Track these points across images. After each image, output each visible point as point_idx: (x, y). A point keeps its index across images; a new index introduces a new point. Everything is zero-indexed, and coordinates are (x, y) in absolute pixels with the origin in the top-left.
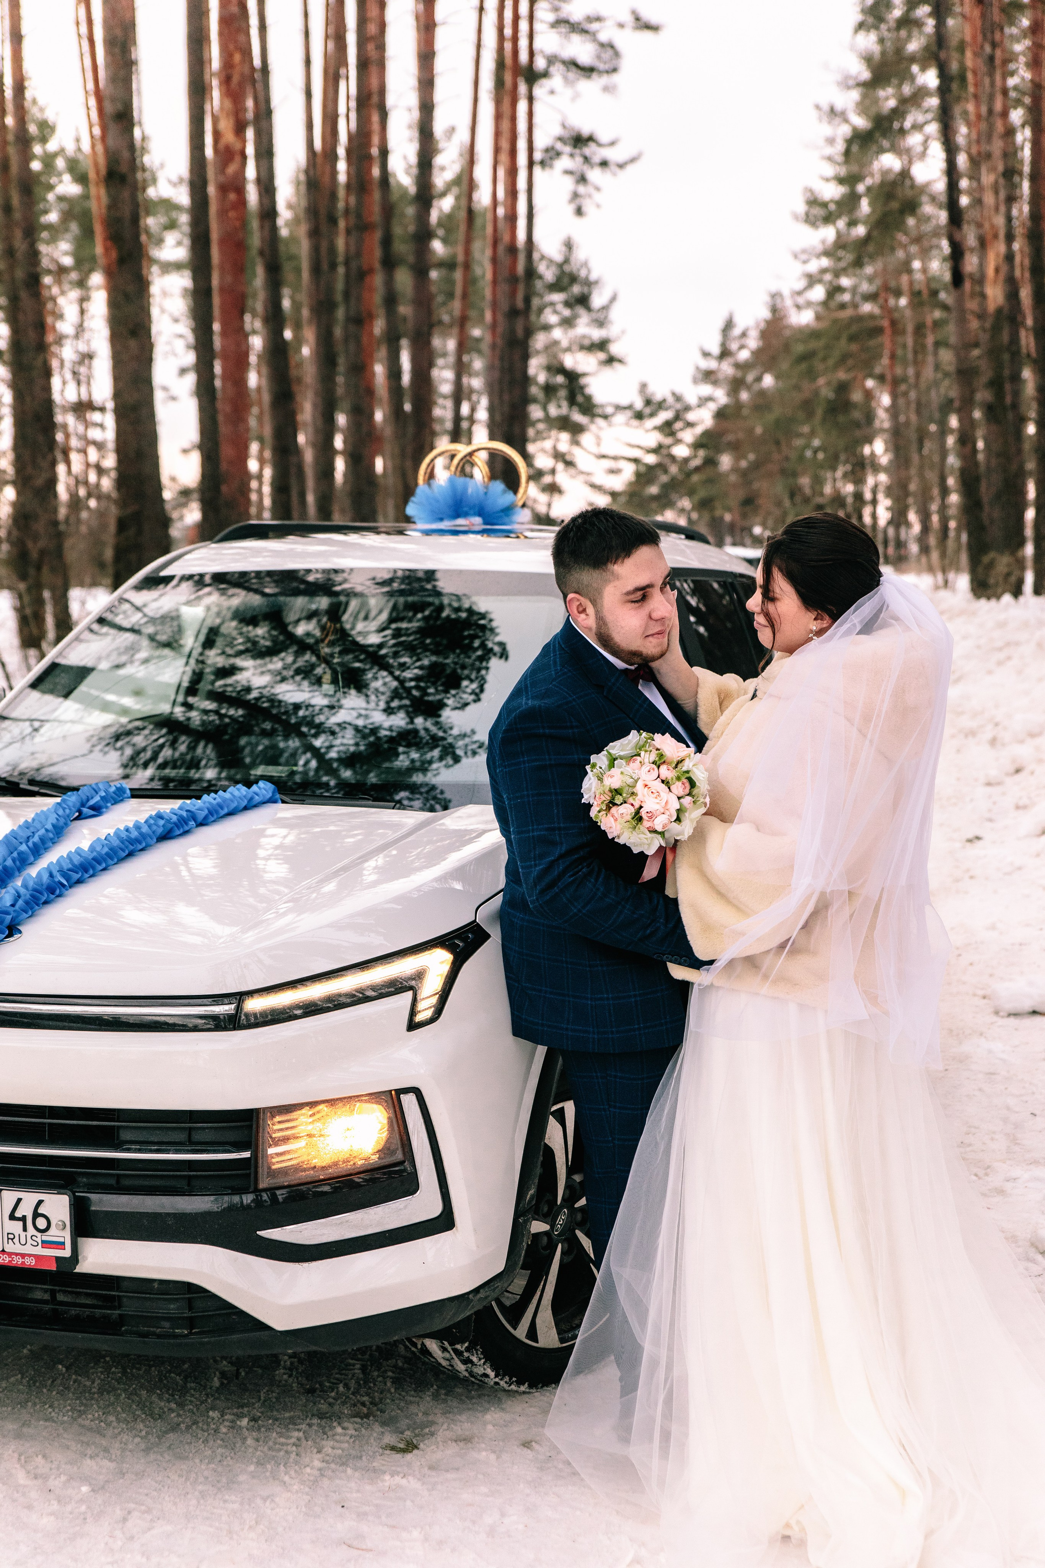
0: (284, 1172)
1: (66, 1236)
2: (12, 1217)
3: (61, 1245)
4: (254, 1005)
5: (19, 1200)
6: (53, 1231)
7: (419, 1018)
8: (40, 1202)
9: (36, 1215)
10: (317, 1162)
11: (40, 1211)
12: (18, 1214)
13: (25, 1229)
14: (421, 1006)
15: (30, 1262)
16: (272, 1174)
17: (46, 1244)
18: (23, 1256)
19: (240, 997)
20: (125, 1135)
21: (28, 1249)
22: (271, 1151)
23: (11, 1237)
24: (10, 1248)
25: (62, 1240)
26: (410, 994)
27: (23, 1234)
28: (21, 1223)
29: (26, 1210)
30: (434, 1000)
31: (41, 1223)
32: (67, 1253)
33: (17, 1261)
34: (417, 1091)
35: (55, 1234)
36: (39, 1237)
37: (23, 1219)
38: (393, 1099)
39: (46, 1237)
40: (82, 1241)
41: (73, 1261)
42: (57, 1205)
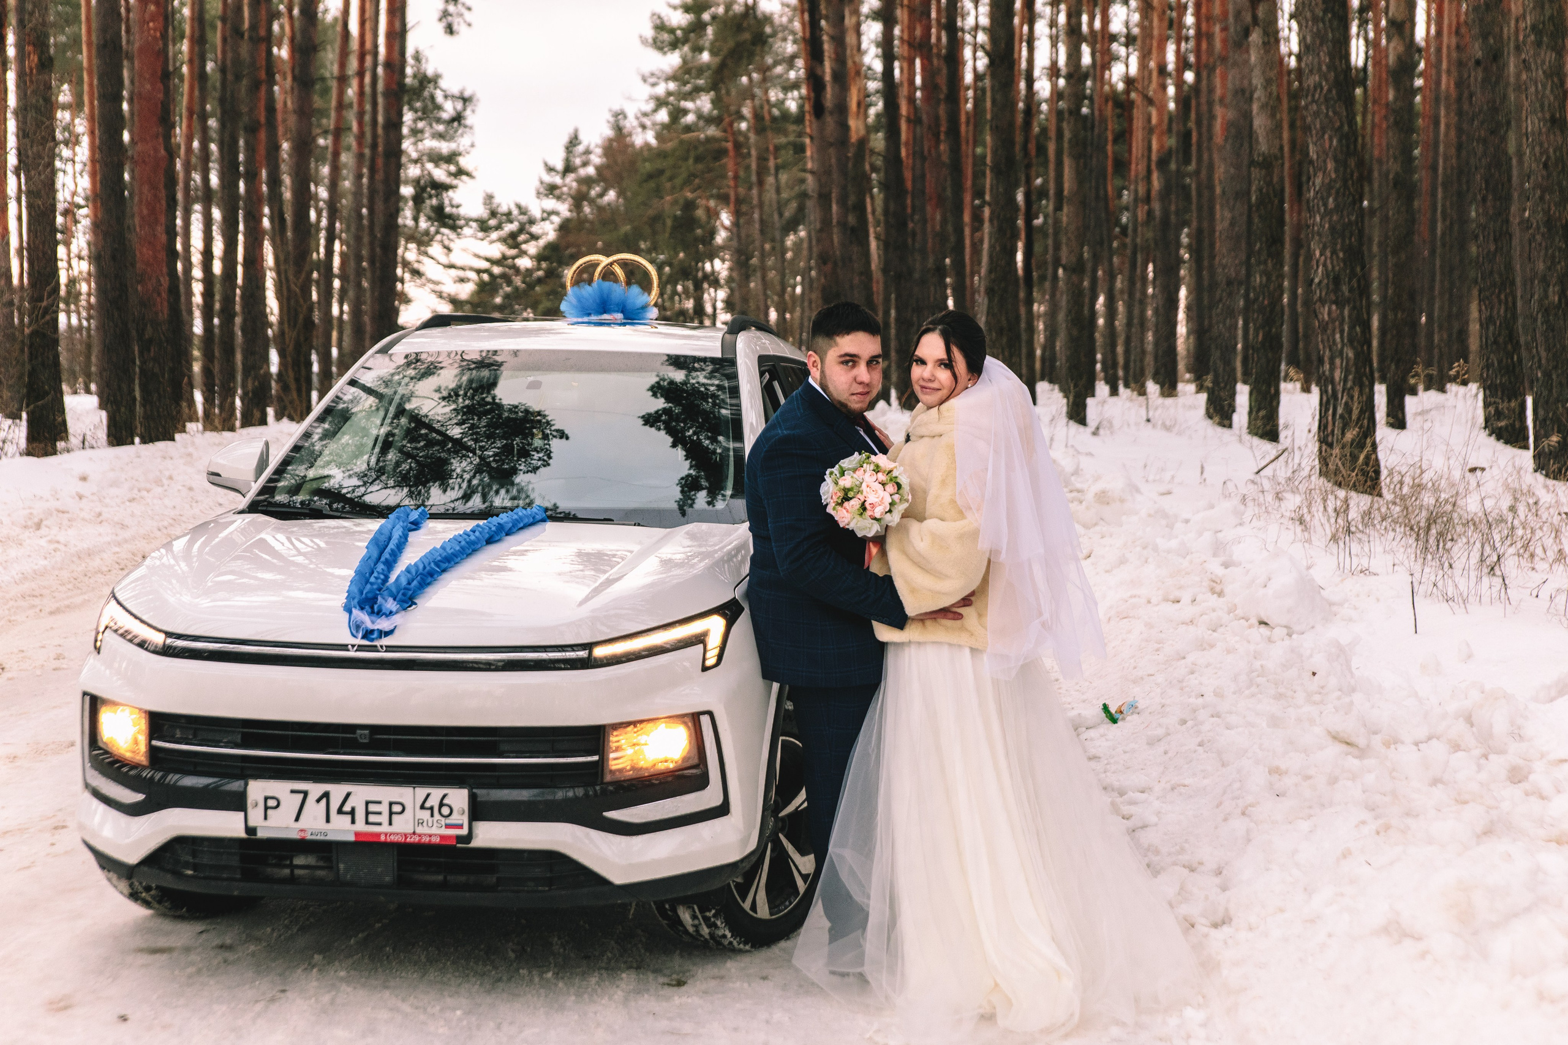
0: (620, 771)
1: (465, 820)
2: (422, 807)
3: (460, 827)
4: (599, 652)
5: (428, 795)
6: (455, 816)
7: (709, 663)
8: (445, 796)
9: (441, 805)
10: (642, 764)
11: (446, 801)
12: (427, 805)
13: (432, 815)
14: (708, 655)
15: (436, 840)
16: (611, 771)
17: (448, 826)
18: (430, 836)
19: (589, 646)
20: (504, 747)
21: (435, 830)
22: (612, 755)
23: (421, 823)
24: (419, 830)
25: (460, 822)
26: (701, 646)
27: (430, 820)
28: (429, 812)
29: (433, 801)
30: (716, 651)
31: (445, 811)
32: (464, 831)
33: (426, 840)
34: (710, 714)
35: (455, 819)
36: (443, 821)
37: (431, 808)
38: (694, 719)
39: (449, 821)
40: (475, 824)
41: (469, 838)
42: (459, 798)
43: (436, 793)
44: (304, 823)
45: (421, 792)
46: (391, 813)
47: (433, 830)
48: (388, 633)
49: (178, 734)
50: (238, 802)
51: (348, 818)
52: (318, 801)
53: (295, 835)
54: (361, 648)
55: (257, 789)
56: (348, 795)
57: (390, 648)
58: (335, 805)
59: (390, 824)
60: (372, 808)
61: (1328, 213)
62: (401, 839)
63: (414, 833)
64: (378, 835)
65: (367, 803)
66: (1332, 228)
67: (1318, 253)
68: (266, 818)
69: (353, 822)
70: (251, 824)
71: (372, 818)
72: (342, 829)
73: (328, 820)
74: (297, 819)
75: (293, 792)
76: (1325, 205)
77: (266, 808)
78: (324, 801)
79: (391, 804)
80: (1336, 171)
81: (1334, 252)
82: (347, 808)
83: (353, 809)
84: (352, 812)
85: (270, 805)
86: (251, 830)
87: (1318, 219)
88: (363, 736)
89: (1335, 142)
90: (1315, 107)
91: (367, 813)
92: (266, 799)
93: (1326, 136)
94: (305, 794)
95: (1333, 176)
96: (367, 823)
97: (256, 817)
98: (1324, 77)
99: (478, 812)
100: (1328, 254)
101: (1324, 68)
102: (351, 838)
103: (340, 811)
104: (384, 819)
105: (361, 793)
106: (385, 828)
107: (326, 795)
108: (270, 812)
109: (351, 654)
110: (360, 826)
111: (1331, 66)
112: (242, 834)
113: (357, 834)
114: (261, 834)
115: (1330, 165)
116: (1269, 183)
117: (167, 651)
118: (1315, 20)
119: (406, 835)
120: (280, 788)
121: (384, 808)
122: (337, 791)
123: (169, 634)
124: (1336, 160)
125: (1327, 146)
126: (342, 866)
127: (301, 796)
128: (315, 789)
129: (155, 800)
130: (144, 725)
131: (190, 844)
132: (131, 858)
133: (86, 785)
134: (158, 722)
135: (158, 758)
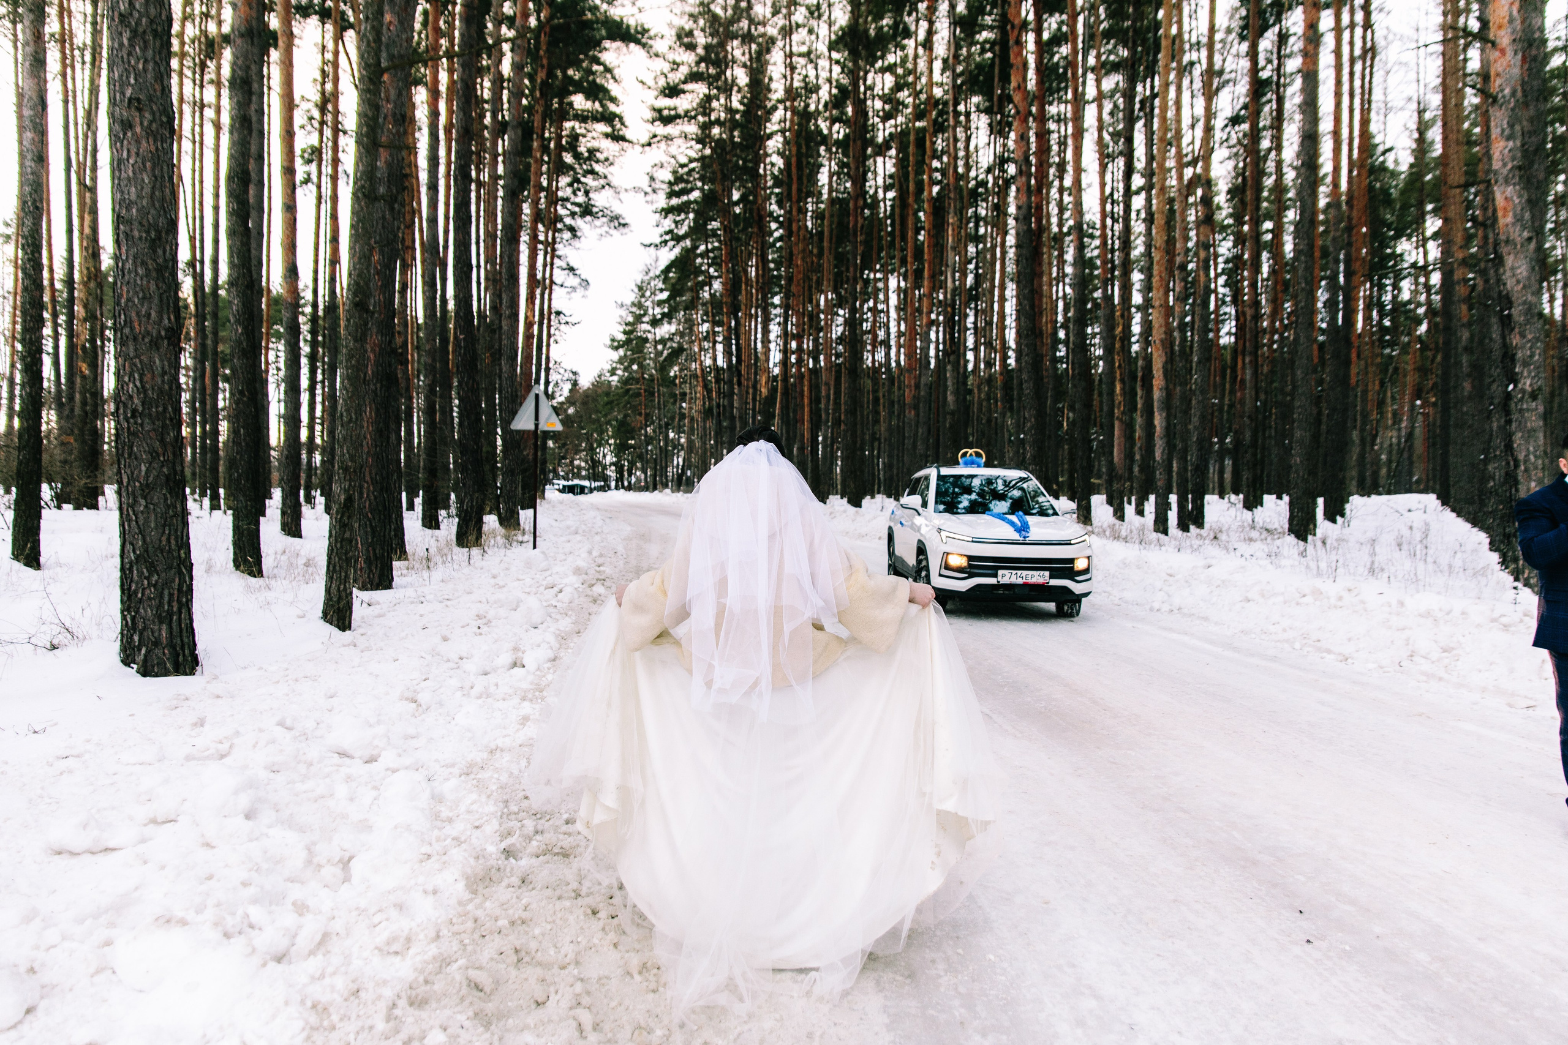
6: (1046, 578)
12: (1040, 575)
20: (1055, 563)
23: (1038, 579)
25: (1047, 580)
27: (1040, 579)
28: (1040, 577)
29: (1044, 575)
33: (1039, 583)
36: (1044, 579)
38: (1088, 558)
40: (1051, 580)
41: (1048, 583)
42: (1047, 573)
43: (1042, 573)
44: (1011, 580)
45: (1038, 572)
46: (1032, 577)
47: (1041, 581)
48: (1029, 537)
49: (976, 561)
50: (996, 576)
51: (1021, 579)
53: (1009, 582)
54: (1022, 540)
55: (1000, 572)
56: (1022, 573)
57: (1030, 541)
62: (1034, 583)
63: (1037, 582)
65: (1026, 575)
68: (1002, 579)
72: (1020, 581)
73: (1017, 579)
74: (1009, 579)
78: (1016, 575)
79: (1032, 575)
84: (1023, 577)
85: (1003, 576)
86: (999, 582)
88: (1023, 560)
91: (1026, 577)
92: (1002, 574)
94: (1012, 573)
96: (1026, 579)
97: (1000, 579)
99: (1051, 577)
102: (1022, 583)
103: (1020, 577)
104: (1030, 579)
105: (1025, 573)
106: (1030, 581)
107: (1017, 573)
110: (1024, 580)
112: (997, 583)
113: (1024, 582)
114: (1001, 583)
117: (973, 542)
120: (1006, 572)
121: (1030, 576)
122: (1019, 572)
123: (972, 538)
126: (1017, 590)
127: (1010, 574)
128: (1014, 572)
129: (971, 576)
130: (965, 559)
131: (978, 587)
132: (964, 590)
133: (940, 575)
134: (971, 558)
135: (970, 566)
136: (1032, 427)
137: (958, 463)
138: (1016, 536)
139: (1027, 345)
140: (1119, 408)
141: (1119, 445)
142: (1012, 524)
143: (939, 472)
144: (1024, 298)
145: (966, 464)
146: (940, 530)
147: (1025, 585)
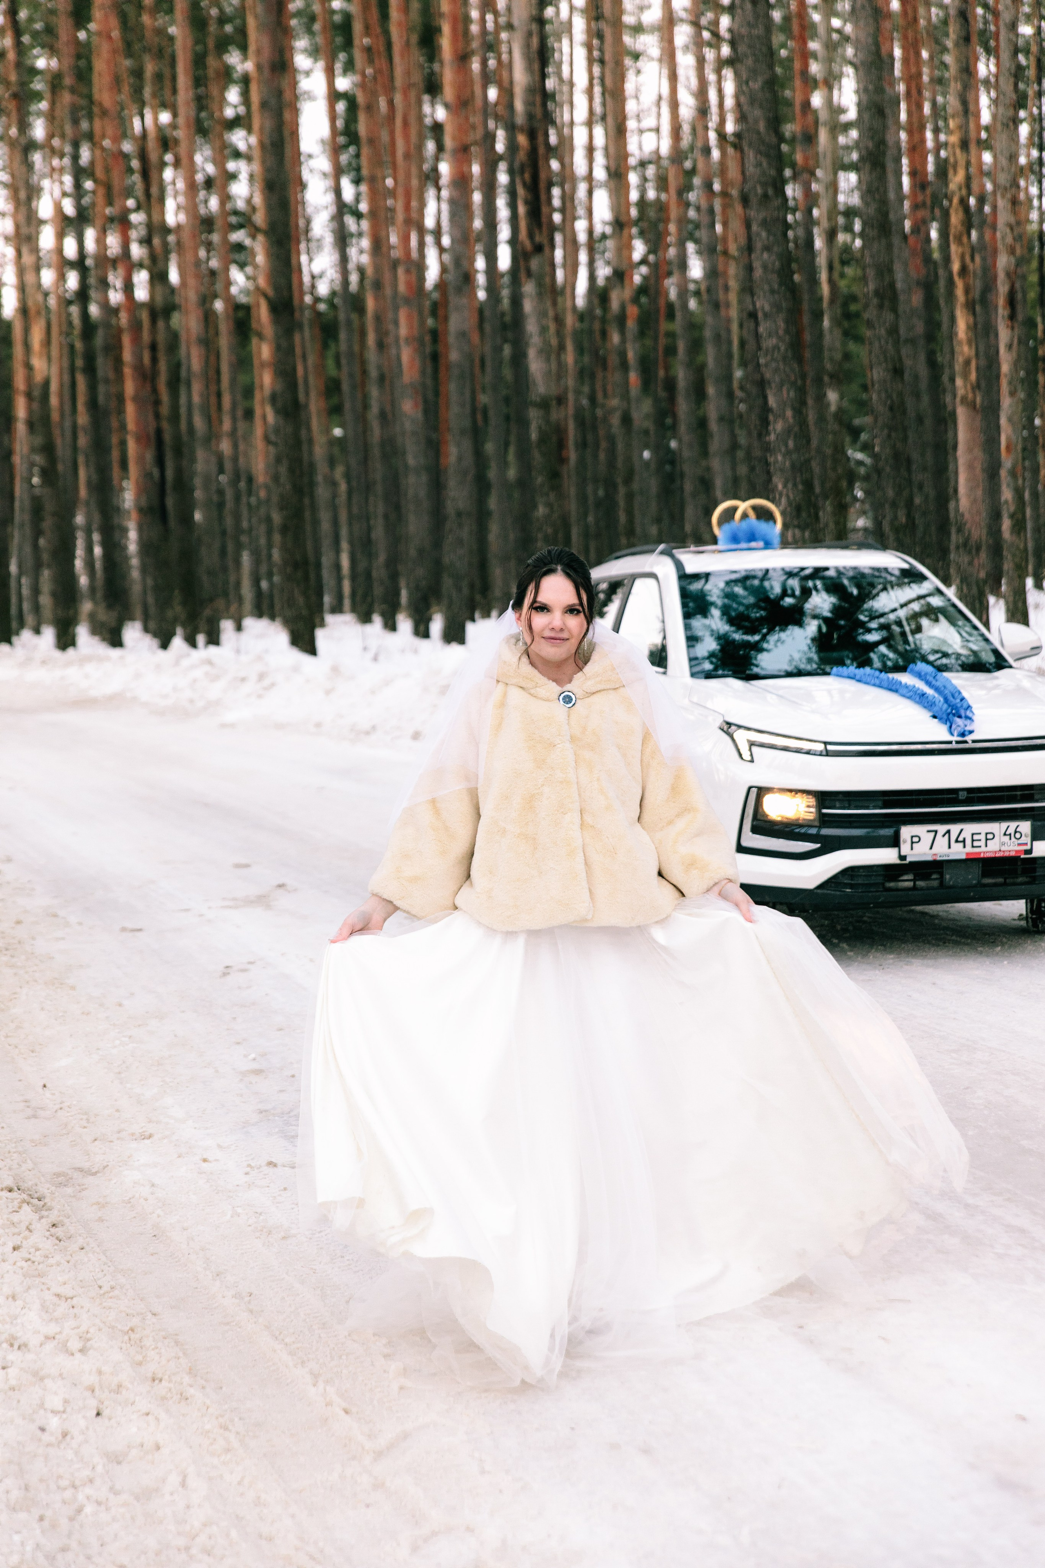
1: (1029, 840)
2: (1005, 834)
3: (1026, 844)
5: (1008, 827)
6: (1023, 838)
8: (1018, 827)
9: (1016, 832)
11: (1018, 830)
12: (1008, 833)
13: (1010, 839)
15: (1013, 854)
17: (1019, 845)
18: (1010, 851)
21: (1011, 848)
23: (1003, 844)
24: (1003, 848)
25: (1025, 842)
27: (1009, 842)
28: (1008, 837)
29: (1011, 830)
31: (1018, 835)
32: (1028, 847)
33: (1007, 854)
35: (1023, 840)
36: (1017, 842)
37: (1010, 835)
39: (1020, 841)
40: (1034, 843)
41: (1030, 851)
42: (1025, 827)
43: (1013, 825)
44: (936, 849)
45: (1004, 825)
46: (987, 839)
47: (1011, 846)
48: (971, 732)
49: (838, 805)
50: (895, 842)
51: (961, 845)
52: (944, 836)
53: (929, 858)
54: (957, 742)
55: (906, 832)
56: (962, 830)
57: (974, 741)
58: (953, 837)
59: (986, 846)
60: (975, 837)
61: (788, 453)
62: (992, 855)
63: (1000, 850)
64: (980, 853)
65: (973, 834)
66: (793, 466)
67: (780, 487)
68: (912, 849)
69: (964, 847)
70: (903, 853)
71: (975, 844)
72: (958, 852)
73: (950, 847)
74: (931, 848)
75: (928, 831)
76: (786, 446)
77: (912, 843)
78: (947, 835)
79: (987, 834)
80: (794, 417)
81: (795, 485)
82: (961, 839)
83: (964, 839)
84: (964, 841)
85: (915, 840)
86: (902, 858)
87: (780, 458)
88: (962, 796)
89: (792, 394)
90: (774, 365)
91: (973, 840)
92: (912, 837)
93: (785, 389)
94: (936, 832)
95: (791, 420)
96: (973, 846)
97: (905, 849)
98: (779, 338)
99: (1035, 835)
100: (790, 485)
101: (781, 332)
102: (964, 857)
103: (957, 841)
104: (982, 843)
105: (969, 829)
106: (983, 849)
107: (949, 832)
108: (914, 845)
109: (954, 746)
110: (969, 849)
111: (787, 331)
112: (898, 862)
113: (967, 854)
114: (909, 859)
115: (789, 413)
116: (548, 422)
117: (828, 754)
118: (772, 292)
119: (996, 852)
120: (921, 830)
121: (983, 837)
122: (955, 828)
123: (826, 743)
124: (794, 409)
125: (785, 396)
126: (948, 877)
127: (933, 834)
128: (942, 828)
129: (829, 846)
130: (812, 801)
131: (850, 872)
132: (811, 885)
133: (741, 849)
134: (824, 798)
135: (824, 820)
136: (788, 431)
137: (715, 541)
138: (938, 732)
139: (764, 223)
140: (966, 376)
141: (970, 467)
142: (920, 699)
143: (679, 566)
144: (752, 101)
145: (735, 539)
146: (728, 728)
147: (970, 861)
